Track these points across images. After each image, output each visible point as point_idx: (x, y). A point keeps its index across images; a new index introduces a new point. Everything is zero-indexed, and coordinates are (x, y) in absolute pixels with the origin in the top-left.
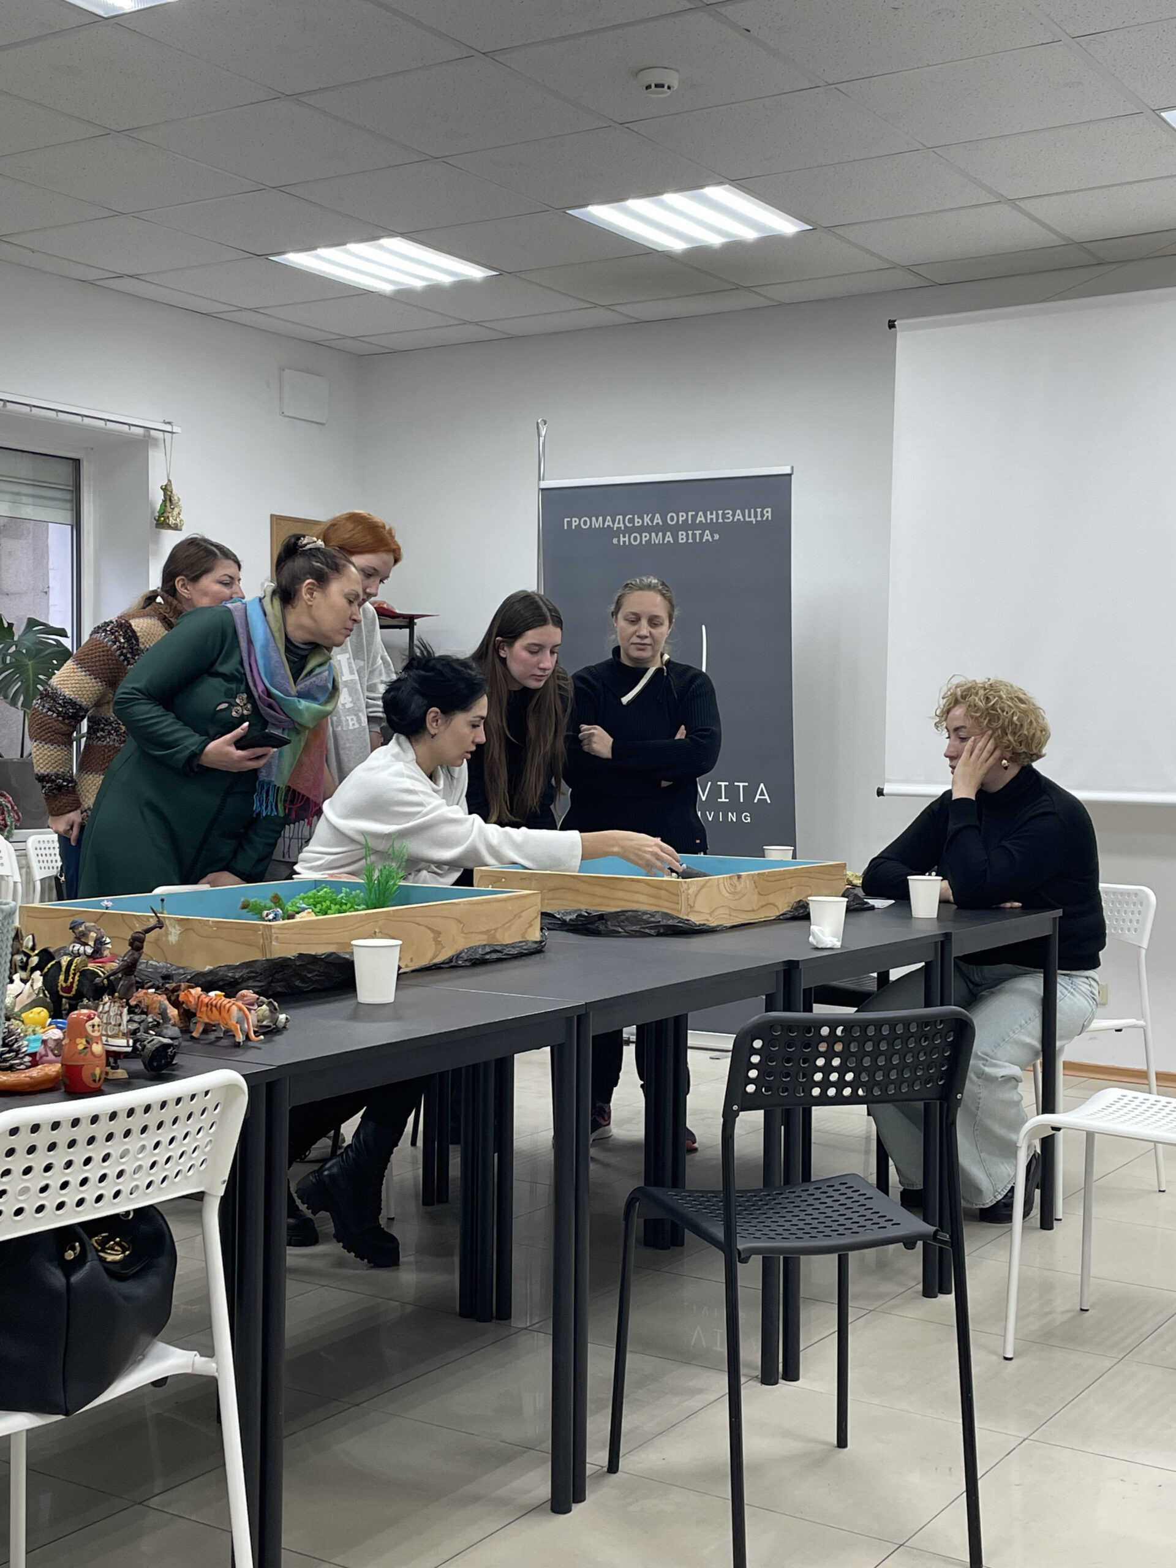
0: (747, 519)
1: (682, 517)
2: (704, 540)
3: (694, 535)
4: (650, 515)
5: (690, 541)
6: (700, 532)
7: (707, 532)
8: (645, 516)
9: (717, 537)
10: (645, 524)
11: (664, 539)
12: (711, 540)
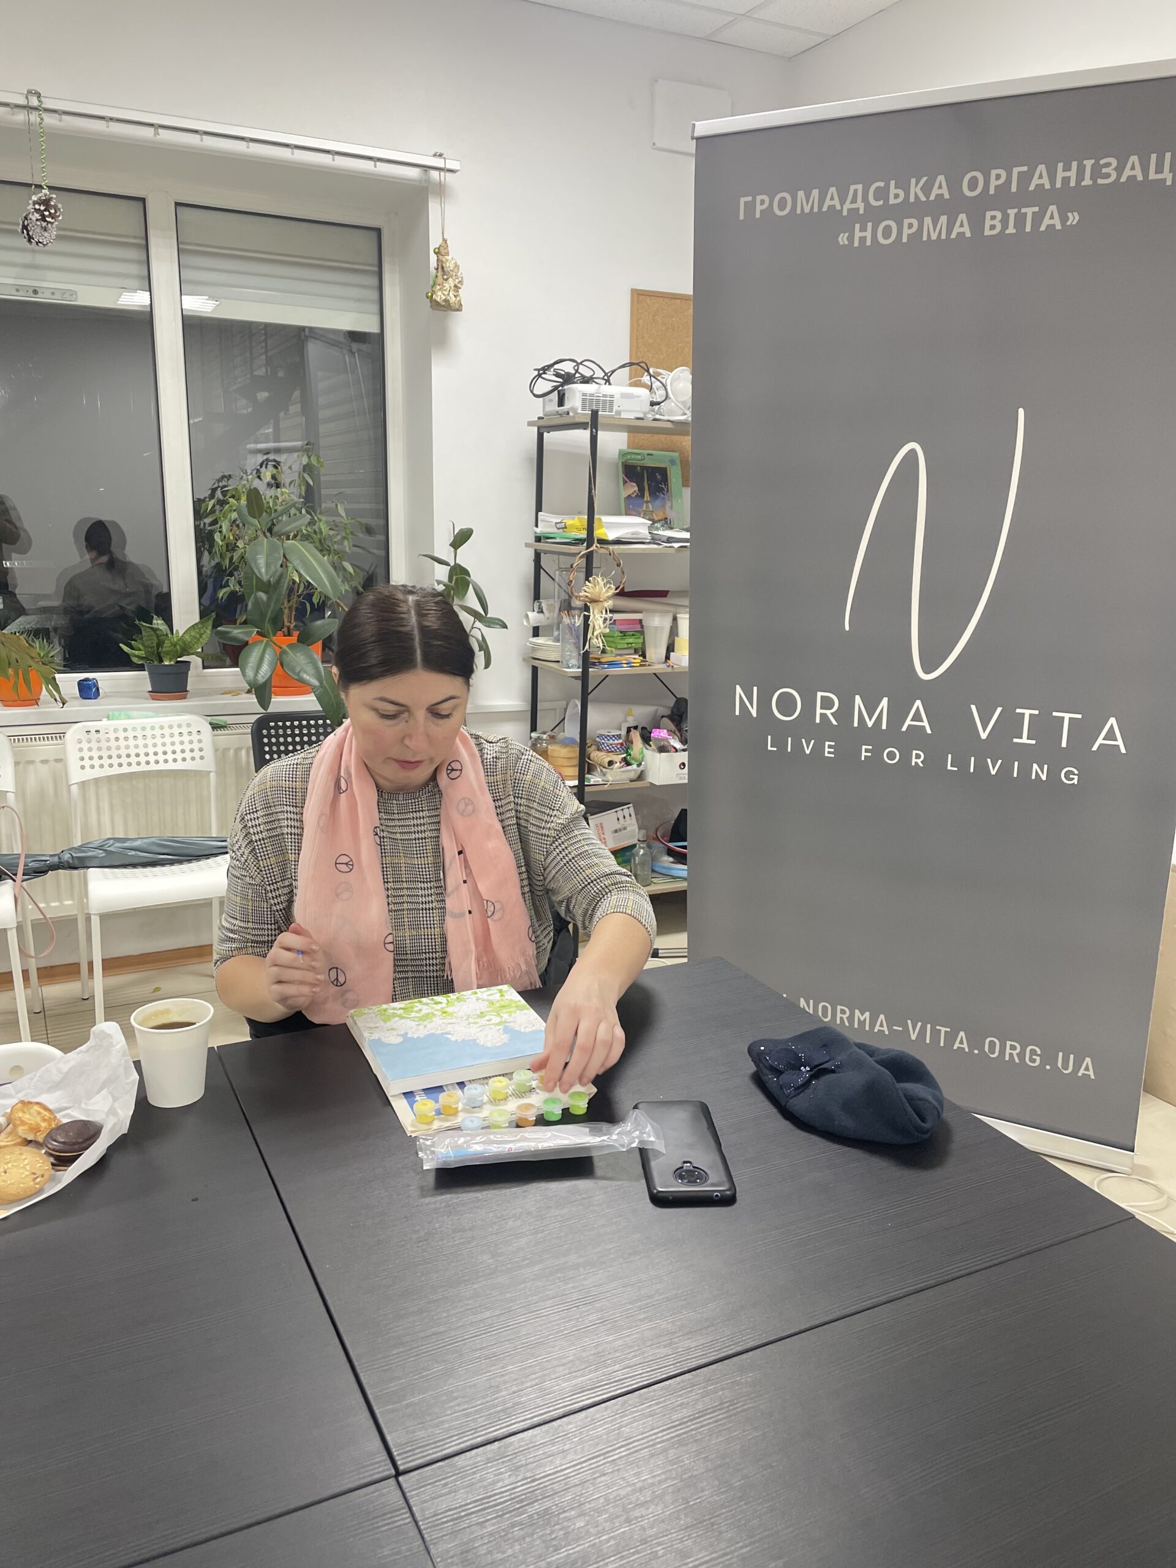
0: (1152, 176)
1: (997, 177)
2: (1043, 228)
3: (1020, 219)
4: (925, 179)
5: (1011, 230)
6: (1036, 209)
7: (1053, 208)
8: (913, 181)
9: (1074, 218)
10: (912, 199)
11: (949, 231)
12: (1059, 227)
